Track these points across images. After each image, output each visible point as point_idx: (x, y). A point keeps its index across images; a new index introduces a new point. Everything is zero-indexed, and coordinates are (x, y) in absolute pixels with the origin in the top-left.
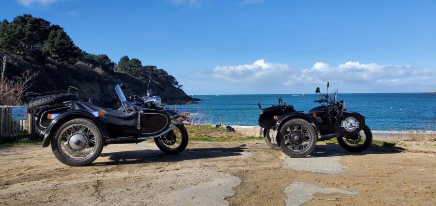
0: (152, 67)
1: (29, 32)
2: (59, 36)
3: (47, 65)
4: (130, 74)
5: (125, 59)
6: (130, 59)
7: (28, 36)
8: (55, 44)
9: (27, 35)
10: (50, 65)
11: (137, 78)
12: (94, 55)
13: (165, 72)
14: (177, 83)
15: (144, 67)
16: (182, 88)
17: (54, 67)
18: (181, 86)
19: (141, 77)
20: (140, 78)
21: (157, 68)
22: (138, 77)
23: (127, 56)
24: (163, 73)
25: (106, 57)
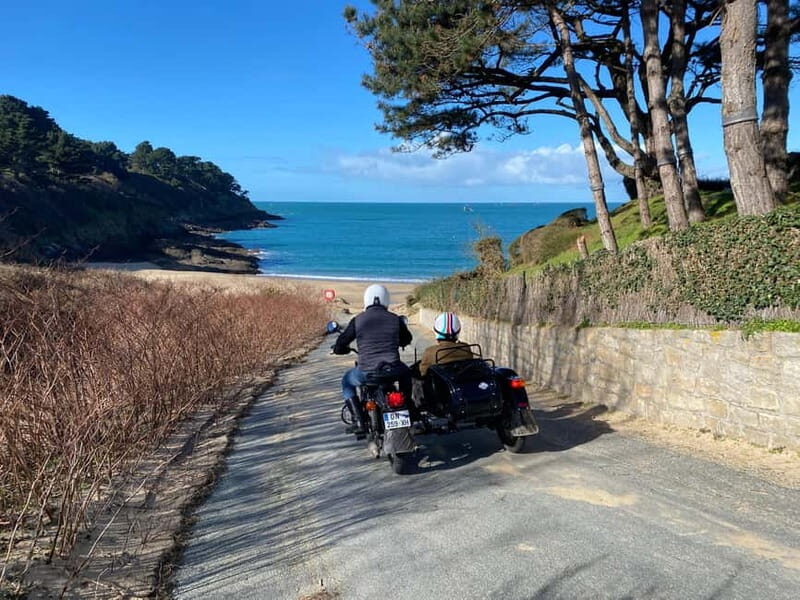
0: (193, 159)
1: (23, 143)
2: (61, 142)
3: (50, 187)
4: (155, 176)
5: (145, 147)
6: (154, 148)
7: (23, 148)
8: (57, 155)
9: (22, 146)
10: (54, 187)
11: (168, 182)
12: (91, 143)
13: (216, 167)
14: (239, 187)
15: (179, 160)
16: (247, 196)
17: (61, 190)
18: (246, 192)
19: (174, 180)
20: (174, 182)
21: (202, 161)
22: (170, 180)
23: (147, 142)
24: (213, 168)
25: (112, 147)
